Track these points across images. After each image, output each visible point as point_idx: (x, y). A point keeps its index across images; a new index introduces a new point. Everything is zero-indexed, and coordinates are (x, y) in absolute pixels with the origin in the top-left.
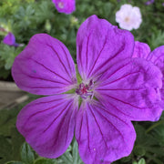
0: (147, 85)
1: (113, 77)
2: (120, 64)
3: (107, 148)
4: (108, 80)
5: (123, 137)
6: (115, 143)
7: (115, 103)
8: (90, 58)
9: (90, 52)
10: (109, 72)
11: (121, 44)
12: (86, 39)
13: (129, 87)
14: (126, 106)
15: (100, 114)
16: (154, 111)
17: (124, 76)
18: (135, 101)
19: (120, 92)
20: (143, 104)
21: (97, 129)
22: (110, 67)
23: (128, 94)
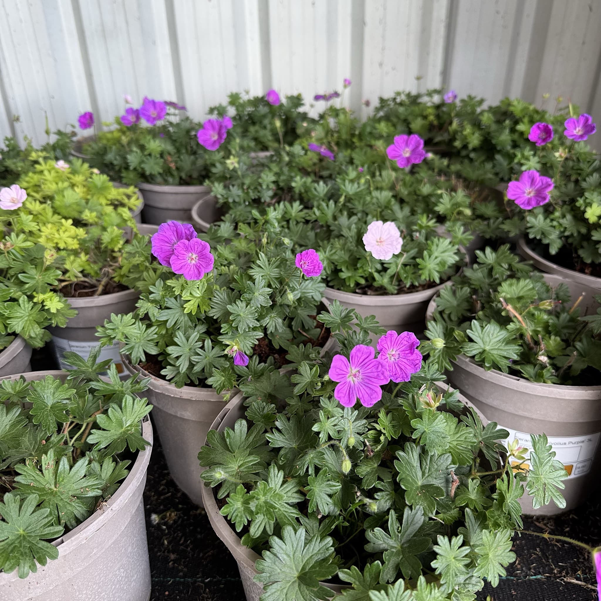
0: (383, 369)
1: (368, 367)
2: (370, 362)
3: (371, 399)
4: (366, 369)
5: (377, 393)
8: (356, 360)
9: (356, 357)
10: (366, 365)
11: (369, 353)
12: (354, 354)
13: (376, 371)
14: (376, 379)
15: (365, 385)
17: (373, 366)
18: (379, 377)
19: (372, 374)
21: (365, 392)
22: (366, 363)
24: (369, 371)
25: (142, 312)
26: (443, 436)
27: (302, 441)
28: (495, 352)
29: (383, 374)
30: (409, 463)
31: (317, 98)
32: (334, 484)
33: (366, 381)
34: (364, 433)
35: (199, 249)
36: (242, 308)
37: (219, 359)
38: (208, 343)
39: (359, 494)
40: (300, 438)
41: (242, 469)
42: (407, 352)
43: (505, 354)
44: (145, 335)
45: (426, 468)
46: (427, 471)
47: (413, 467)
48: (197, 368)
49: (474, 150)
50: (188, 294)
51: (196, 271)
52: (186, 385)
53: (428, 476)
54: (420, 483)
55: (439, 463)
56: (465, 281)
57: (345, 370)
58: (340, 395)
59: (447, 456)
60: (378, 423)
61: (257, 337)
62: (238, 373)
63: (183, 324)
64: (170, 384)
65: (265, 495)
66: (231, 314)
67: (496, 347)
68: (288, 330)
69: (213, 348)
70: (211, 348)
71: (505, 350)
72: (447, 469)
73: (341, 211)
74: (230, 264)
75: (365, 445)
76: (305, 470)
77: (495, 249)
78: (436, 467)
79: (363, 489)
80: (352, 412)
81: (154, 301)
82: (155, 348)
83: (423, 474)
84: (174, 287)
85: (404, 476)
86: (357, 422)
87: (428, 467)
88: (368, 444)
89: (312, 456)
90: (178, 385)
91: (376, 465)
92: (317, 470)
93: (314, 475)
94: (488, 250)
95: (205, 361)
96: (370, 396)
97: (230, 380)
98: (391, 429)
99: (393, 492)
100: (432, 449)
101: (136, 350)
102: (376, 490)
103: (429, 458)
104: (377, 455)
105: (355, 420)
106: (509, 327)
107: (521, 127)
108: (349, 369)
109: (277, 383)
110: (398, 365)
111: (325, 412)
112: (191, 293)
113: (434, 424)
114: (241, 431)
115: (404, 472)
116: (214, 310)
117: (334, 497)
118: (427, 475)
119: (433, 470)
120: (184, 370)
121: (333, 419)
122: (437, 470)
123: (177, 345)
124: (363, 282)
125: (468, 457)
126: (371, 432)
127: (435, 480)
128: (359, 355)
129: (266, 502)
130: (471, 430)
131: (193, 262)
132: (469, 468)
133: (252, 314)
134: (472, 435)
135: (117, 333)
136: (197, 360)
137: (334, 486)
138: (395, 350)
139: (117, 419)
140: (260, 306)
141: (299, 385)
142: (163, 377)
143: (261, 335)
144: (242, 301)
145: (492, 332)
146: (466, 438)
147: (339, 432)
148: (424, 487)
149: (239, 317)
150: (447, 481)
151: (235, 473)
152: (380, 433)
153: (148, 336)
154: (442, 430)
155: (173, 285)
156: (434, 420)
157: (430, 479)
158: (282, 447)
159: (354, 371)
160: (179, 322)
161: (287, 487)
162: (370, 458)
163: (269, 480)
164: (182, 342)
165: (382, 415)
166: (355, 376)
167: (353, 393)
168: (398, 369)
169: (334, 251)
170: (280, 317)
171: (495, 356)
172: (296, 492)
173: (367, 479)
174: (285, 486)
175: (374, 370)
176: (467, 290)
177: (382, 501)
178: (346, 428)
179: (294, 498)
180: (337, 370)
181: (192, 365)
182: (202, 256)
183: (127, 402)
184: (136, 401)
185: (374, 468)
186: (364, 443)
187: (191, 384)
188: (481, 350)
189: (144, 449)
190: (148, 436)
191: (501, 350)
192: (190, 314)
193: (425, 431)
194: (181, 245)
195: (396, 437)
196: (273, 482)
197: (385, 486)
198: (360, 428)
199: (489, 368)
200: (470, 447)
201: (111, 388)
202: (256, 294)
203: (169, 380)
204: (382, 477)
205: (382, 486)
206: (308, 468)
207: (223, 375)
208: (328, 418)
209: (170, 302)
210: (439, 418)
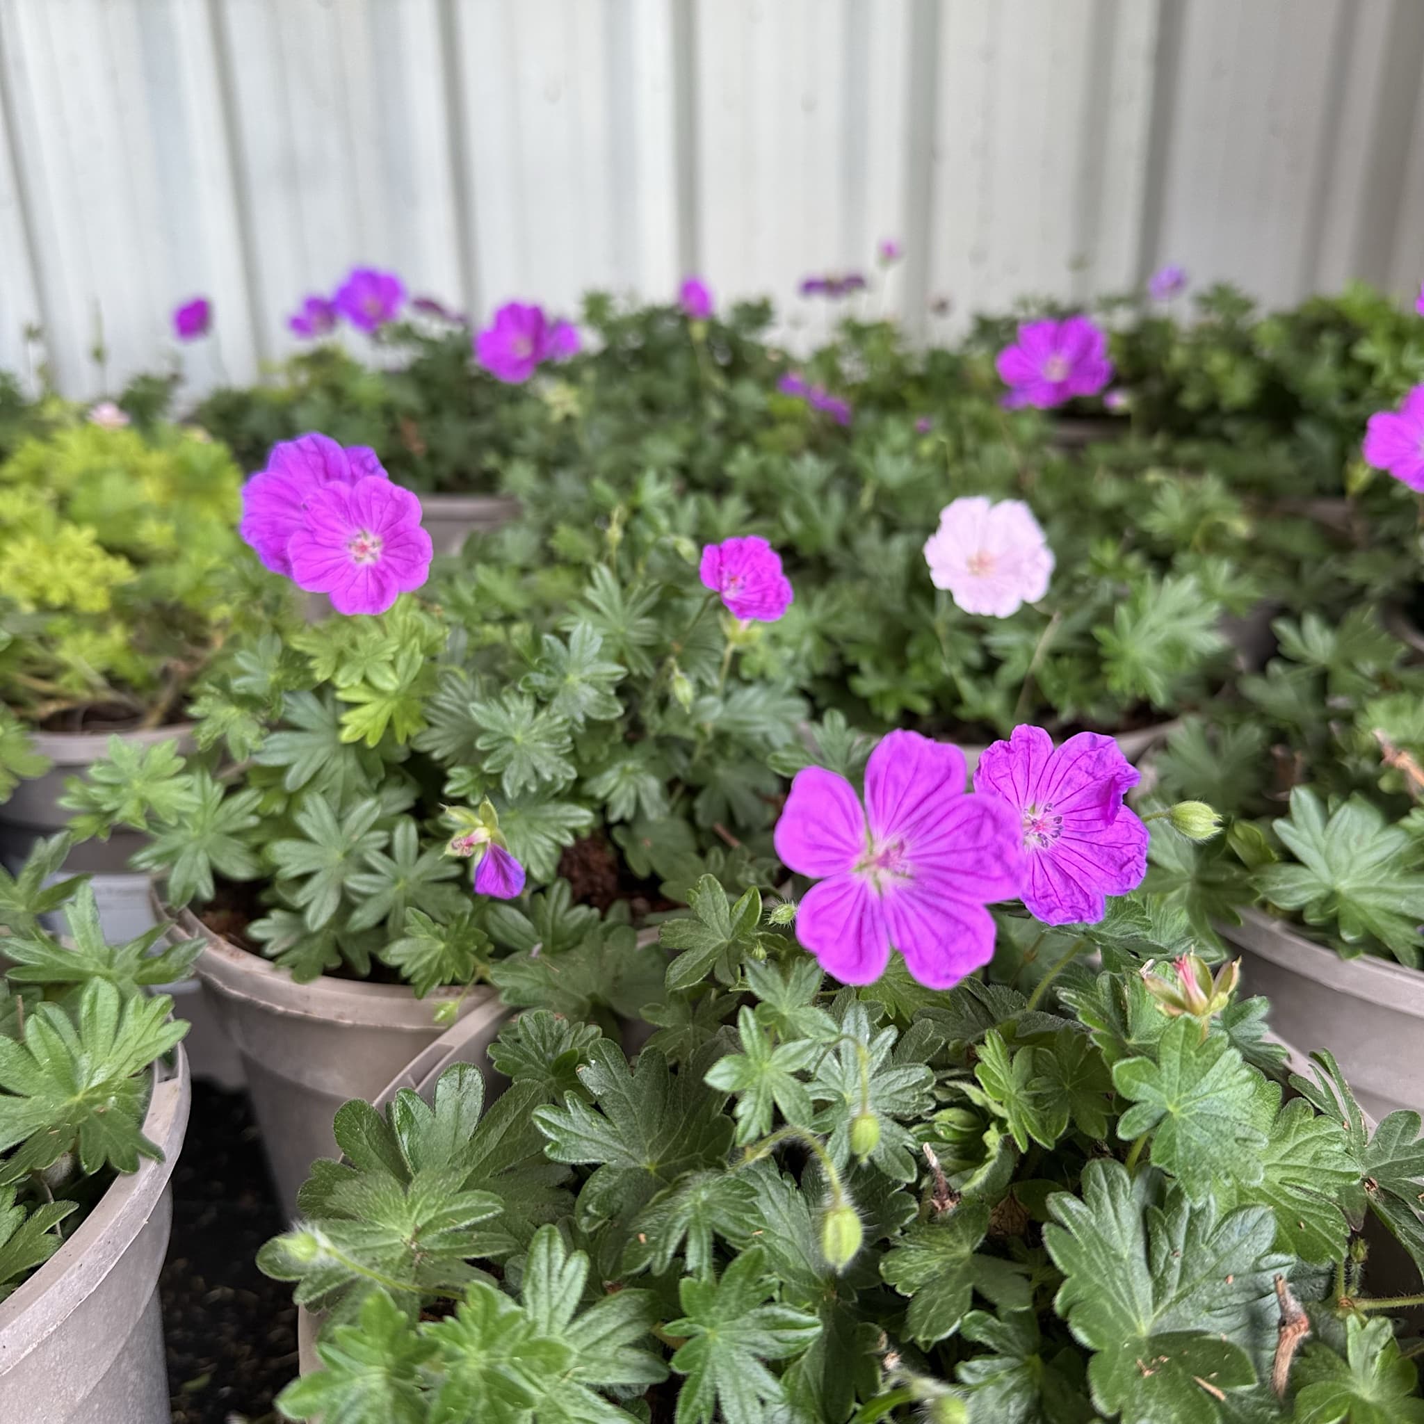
0: (1000, 838)
1: (938, 831)
2: (948, 806)
3: (951, 956)
4: (930, 837)
5: (974, 933)
6: (963, 943)
7: (948, 876)
8: (890, 800)
9: (891, 788)
10: (930, 821)
11: (943, 771)
12: (884, 769)
13: (970, 845)
14: (970, 879)
15: (924, 902)
16: (1017, 880)
17: (958, 827)
18: (984, 868)
19: (954, 856)
20: (997, 871)
21: (925, 930)
22: (929, 814)
23: (970, 858)
24: (943, 845)
25: (205, 735)
26: (1240, 1133)
27: (676, 1146)
28: (1369, 900)
29: (999, 857)
30: (1099, 1241)
31: (810, 287)
32: (792, 1315)
33: (928, 883)
34: (918, 1120)
35: (387, 517)
36: (520, 715)
37: (440, 888)
38: (406, 833)
39: (892, 1362)
40: (669, 1133)
41: (429, 1239)
42: (1089, 815)
43: (1403, 905)
44: (220, 815)
45: (1168, 1265)
46: (1174, 1276)
47: (1118, 1258)
48: (364, 918)
49: (1240, 413)
50: (357, 681)
51: (373, 587)
52: (328, 973)
53: (1180, 1298)
54: (1145, 1328)
55: (1224, 1246)
56: (1244, 708)
57: (847, 835)
58: (821, 931)
59: (1255, 1215)
60: (975, 1082)
61: (571, 824)
62: (498, 933)
63: (339, 780)
64: (276, 970)
65: (488, 1342)
66: (482, 732)
67: (1373, 884)
68: (681, 827)
69: (421, 852)
70: (413, 850)
71: (1402, 895)
72: (1257, 1270)
73: (863, 524)
74: (509, 619)
75: (924, 1169)
76: (670, 1251)
77: (1333, 620)
78: (1210, 1260)
79: (913, 1345)
80: (874, 1034)
81: (248, 701)
82: (248, 859)
83: (1159, 1289)
84: (311, 658)
85: (1081, 1293)
86: (893, 1075)
87: (1177, 1262)
88: (934, 1161)
89: (704, 1195)
90: (301, 973)
91: (965, 1250)
92: (723, 1252)
93: (707, 1276)
94: (1312, 624)
95: (392, 894)
96: (944, 943)
97: (461, 949)
98: (1029, 1109)
99: (1036, 1360)
100: (1197, 1185)
101: (184, 861)
102: (962, 1348)
103: (1183, 1223)
104: (972, 1210)
105: (883, 1068)
106: (1407, 822)
107: (1367, 350)
108: (863, 835)
109: (623, 970)
110: (1056, 865)
111: (761, 1017)
112: (365, 679)
113: (1206, 1085)
114: (458, 1107)
115: (1084, 1278)
116: (436, 733)
117: (790, 1374)
118: (1173, 1294)
119: (1198, 1272)
120: (323, 920)
121: (794, 1047)
122: (1215, 1275)
123: (301, 836)
124: (923, 706)
125: (1329, 1231)
126: (946, 1115)
127: (1205, 1316)
128: (904, 776)
129: (490, 1376)
130: (1336, 1128)
131: (368, 560)
132: (1322, 1282)
133: (551, 737)
134: (1338, 1147)
135: (124, 799)
136: (364, 889)
137: (794, 1325)
138: (1041, 807)
139: (54, 1059)
140: (581, 719)
141: (687, 956)
142: (256, 948)
143: (583, 817)
144: (521, 695)
145: (1357, 832)
146: (1316, 1158)
147: (821, 1107)
148: (1163, 1342)
149: (507, 748)
150: (1256, 1322)
151: (398, 1255)
152: (982, 1118)
153: (229, 818)
154: (1233, 1113)
155: (309, 650)
156: (1207, 1067)
157: (1185, 1310)
158: (594, 1167)
159: (882, 844)
160: (326, 773)
161: (598, 1321)
162: (944, 1223)
163: (527, 1291)
164: (322, 829)
165: (990, 1053)
166: (884, 861)
167: (874, 929)
168: (1056, 878)
169: (835, 607)
170: (656, 774)
171: (1370, 912)
172: (636, 1345)
173: (930, 1304)
174: (590, 1316)
175: (963, 841)
176: (1253, 734)
177: (991, 1394)
178: (847, 1096)
179: (624, 1365)
180: (814, 829)
181: (347, 905)
182: (395, 538)
183: (100, 1003)
184: (131, 1005)
185: (958, 1260)
186: (919, 1157)
187: (344, 972)
188: (1320, 892)
189: (135, 1168)
190: (158, 1126)
191: (1390, 892)
192: (358, 746)
193: (1167, 1114)
194: (327, 498)
195: (1047, 1144)
196: (543, 1298)
197: (1002, 1332)
198: (905, 1097)
199: (1353, 949)
200: (1334, 1195)
201: (71, 965)
202: (573, 678)
203: (272, 959)
204: (992, 1295)
205: (991, 1331)
206: (683, 1244)
207: (438, 935)
208: (776, 1043)
209: (304, 709)
210: (1223, 1061)
